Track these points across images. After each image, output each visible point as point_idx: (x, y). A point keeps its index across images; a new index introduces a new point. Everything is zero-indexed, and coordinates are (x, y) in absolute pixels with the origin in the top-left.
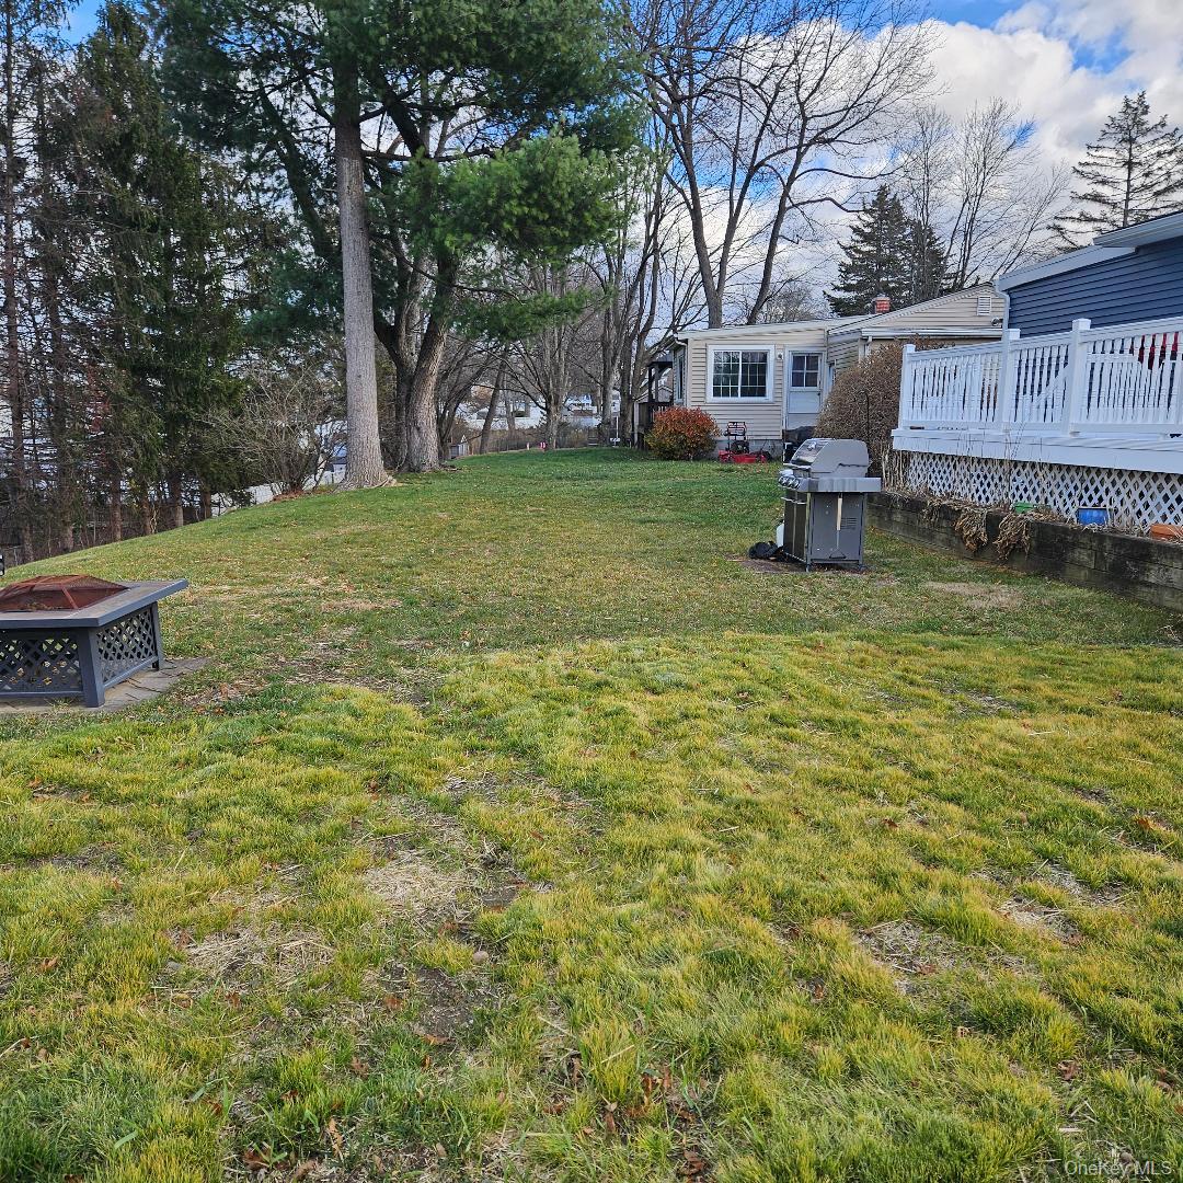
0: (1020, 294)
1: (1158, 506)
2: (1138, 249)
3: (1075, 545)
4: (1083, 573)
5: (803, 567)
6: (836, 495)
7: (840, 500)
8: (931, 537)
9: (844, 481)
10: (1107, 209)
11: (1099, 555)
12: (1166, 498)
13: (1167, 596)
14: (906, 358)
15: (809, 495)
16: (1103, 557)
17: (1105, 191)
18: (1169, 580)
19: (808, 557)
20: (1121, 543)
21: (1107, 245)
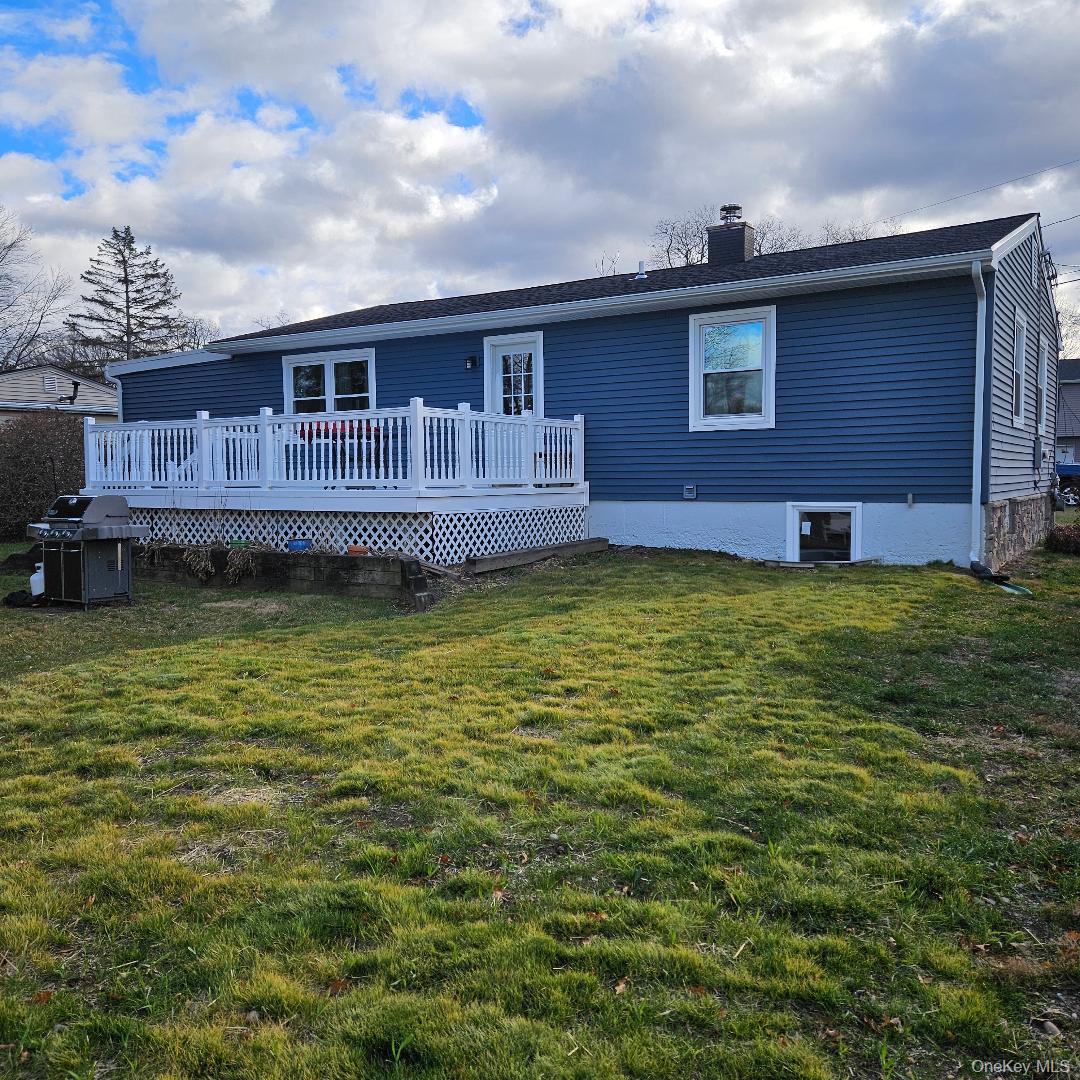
0: (130, 381)
1: (341, 535)
2: (234, 357)
3: (295, 565)
4: (305, 585)
5: (81, 607)
6: (116, 541)
7: (120, 545)
8: (152, 575)
9: (111, 529)
10: (113, 313)
11: (317, 570)
12: (346, 529)
13: (373, 590)
14: (87, 430)
15: (82, 543)
16: (319, 571)
17: (110, 297)
18: (373, 580)
19: (85, 598)
20: (334, 559)
21: (213, 352)
